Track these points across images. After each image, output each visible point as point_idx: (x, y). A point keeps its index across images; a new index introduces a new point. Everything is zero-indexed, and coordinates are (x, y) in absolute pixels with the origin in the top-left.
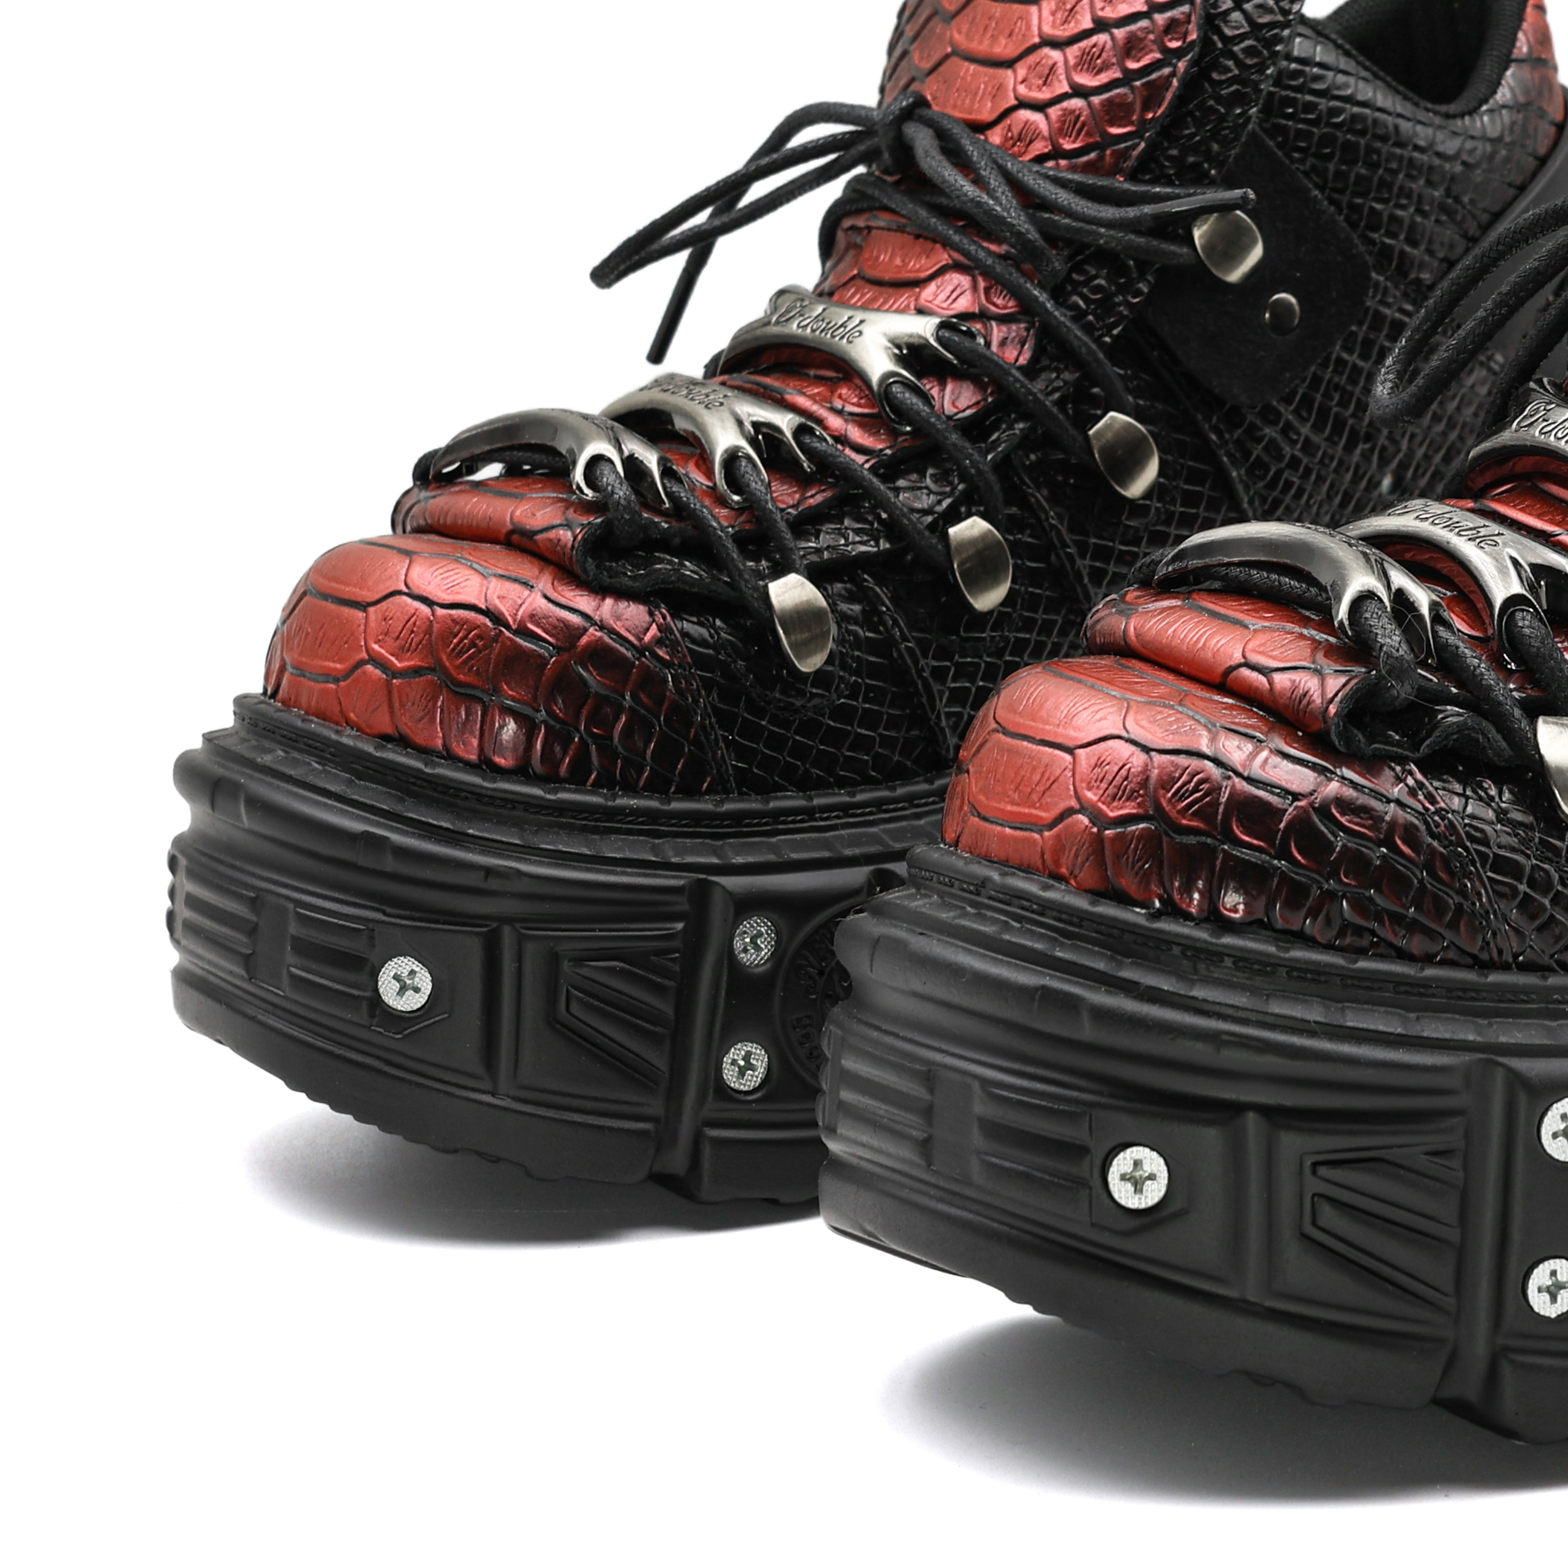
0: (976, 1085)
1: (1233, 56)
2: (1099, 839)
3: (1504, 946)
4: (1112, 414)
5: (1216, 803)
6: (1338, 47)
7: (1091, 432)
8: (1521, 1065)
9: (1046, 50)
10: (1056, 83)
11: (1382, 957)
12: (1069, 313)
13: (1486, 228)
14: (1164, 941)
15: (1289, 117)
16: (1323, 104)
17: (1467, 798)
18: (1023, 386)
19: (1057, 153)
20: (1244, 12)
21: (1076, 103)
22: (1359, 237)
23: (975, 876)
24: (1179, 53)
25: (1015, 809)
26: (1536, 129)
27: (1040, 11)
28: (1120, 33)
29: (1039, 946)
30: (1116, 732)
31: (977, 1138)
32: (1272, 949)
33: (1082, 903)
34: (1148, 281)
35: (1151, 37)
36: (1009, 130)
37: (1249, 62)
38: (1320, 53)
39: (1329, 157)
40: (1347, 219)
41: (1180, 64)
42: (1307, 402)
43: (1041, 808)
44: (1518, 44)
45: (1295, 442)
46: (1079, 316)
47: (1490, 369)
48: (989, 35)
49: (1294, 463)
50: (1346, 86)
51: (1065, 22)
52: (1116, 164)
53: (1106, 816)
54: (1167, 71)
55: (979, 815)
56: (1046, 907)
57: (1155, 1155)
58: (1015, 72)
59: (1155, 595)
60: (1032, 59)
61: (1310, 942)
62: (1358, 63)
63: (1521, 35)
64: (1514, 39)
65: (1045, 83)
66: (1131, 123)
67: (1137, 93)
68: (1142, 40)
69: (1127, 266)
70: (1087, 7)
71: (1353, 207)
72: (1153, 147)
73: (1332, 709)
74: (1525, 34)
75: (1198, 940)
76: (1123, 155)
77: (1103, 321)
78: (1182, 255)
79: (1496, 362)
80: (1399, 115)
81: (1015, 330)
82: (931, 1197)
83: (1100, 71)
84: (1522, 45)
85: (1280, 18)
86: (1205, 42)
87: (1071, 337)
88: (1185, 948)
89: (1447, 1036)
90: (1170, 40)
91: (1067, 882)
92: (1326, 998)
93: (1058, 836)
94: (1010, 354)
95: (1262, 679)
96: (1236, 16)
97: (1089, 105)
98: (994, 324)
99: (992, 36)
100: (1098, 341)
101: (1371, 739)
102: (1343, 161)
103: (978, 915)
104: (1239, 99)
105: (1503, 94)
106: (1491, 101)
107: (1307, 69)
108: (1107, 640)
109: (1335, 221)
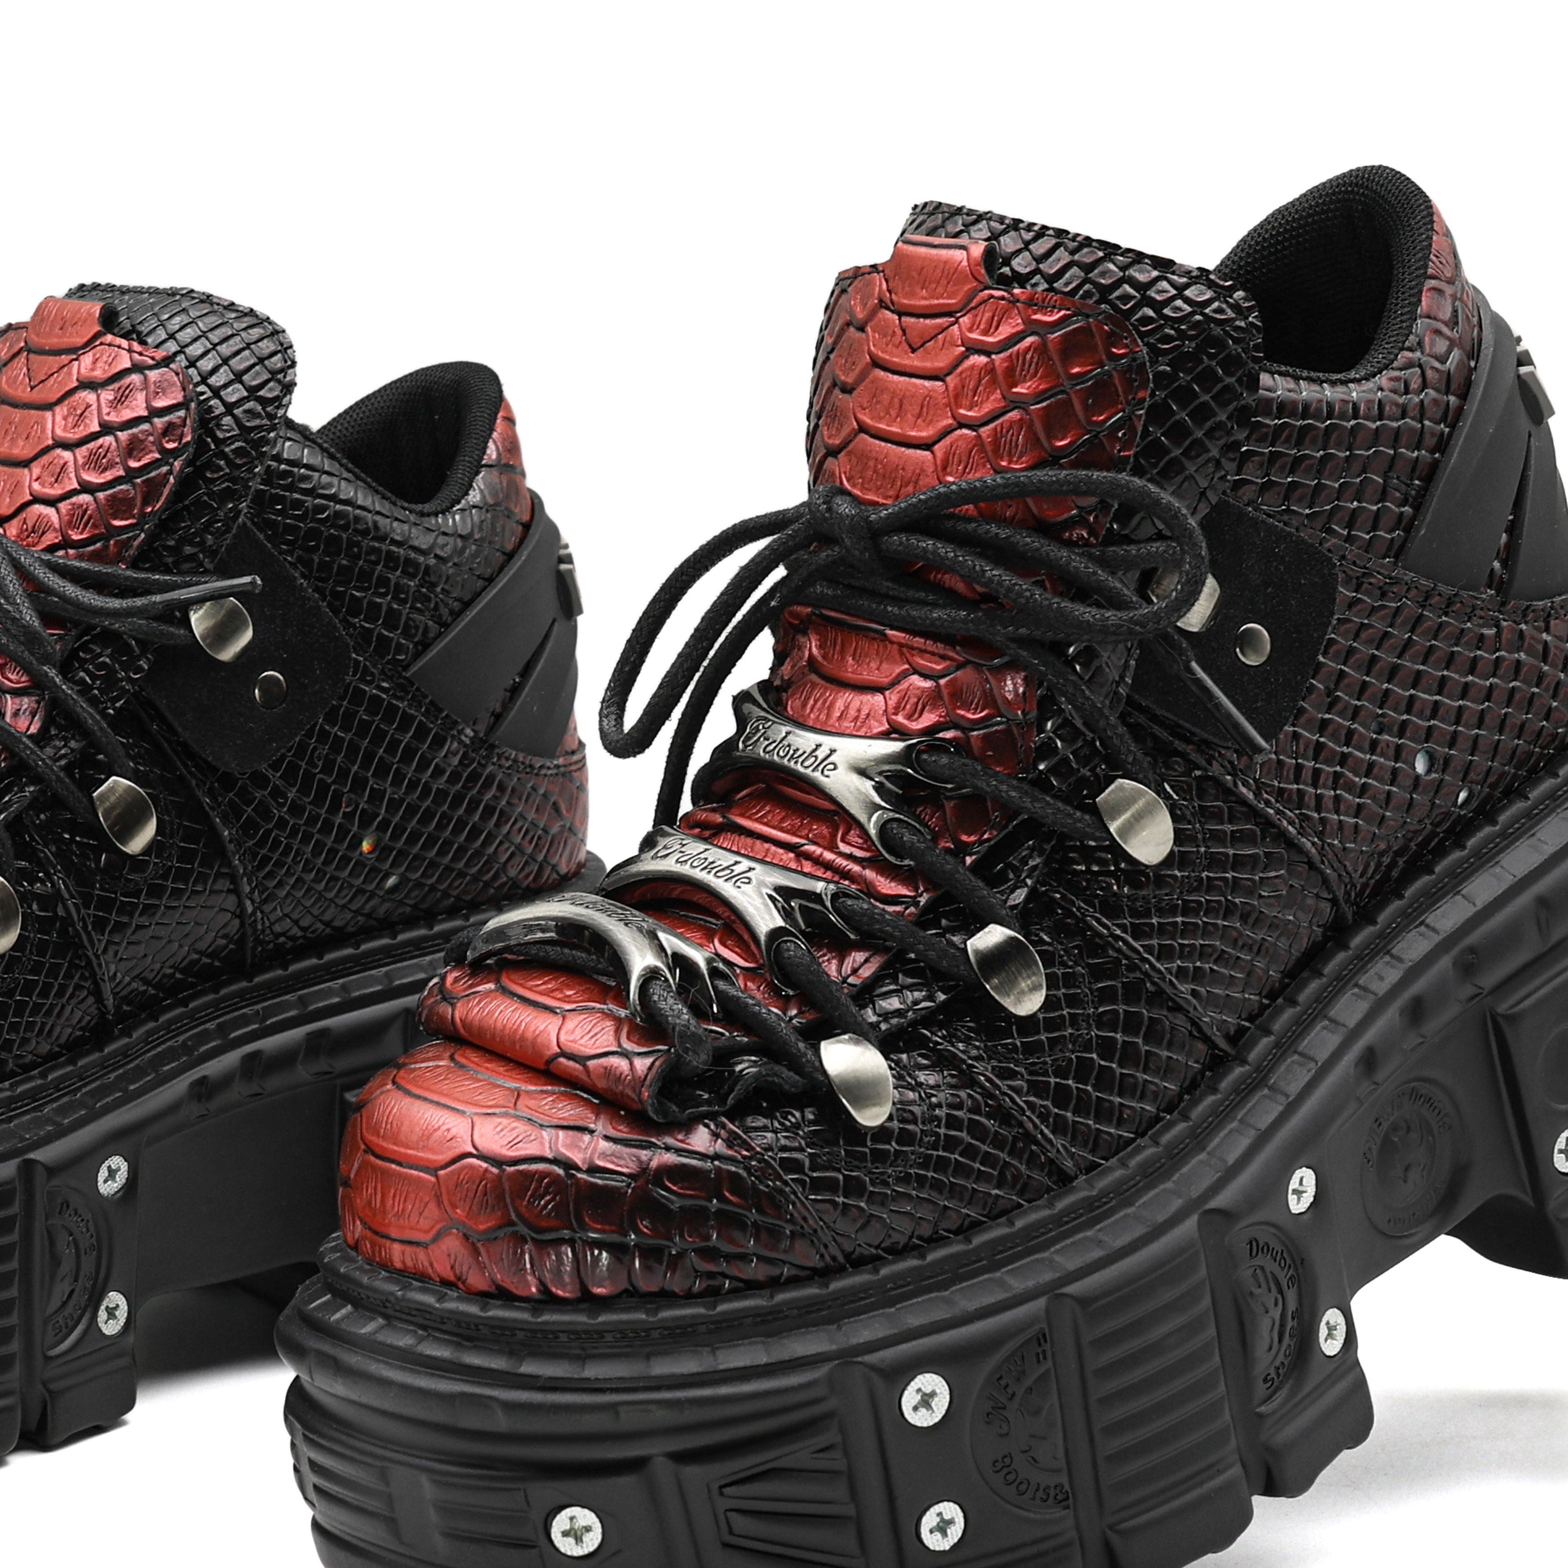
1: (223, 456)
4: (114, 778)
6: (324, 450)
7: (95, 794)
9: (59, 451)
10: (66, 480)
12: (77, 688)
13: (457, 615)
15: (279, 513)
16: (309, 501)
18: (33, 752)
19: (66, 543)
20: (234, 417)
21: (85, 498)
22: (340, 621)
24: (174, 453)
26: (503, 528)
27: (54, 416)
28: (123, 435)
34: (147, 658)
35: (151, 438)
36: (25, 522)
37: (238, 461)
38: (307, 455)
39: (314, 549)
40: (330, 605)
41: (177, 464)
42: (293, 769)
44: (488, 452)
45: (282, 805)
46: (84, 690)
47: (461, 742)
48: (9, 438)
49: (282, 824)
50: (330, 485)
51: (75, 426)
52: (119, 553)
54: (165, 469)
58: (30, 470)
60: (45, 459)
62: (341, 465)
63: (491, 445)
64: (485, 447)
65: (56, 481)
66: (133, 517)
67: (138, 490)
68: (142, 441)
69: (129, 646)
70: (95, 412)
71: (336, 595)
72: (152, 537)
74: (495, 442)
76: (125, 545)
77: (107, 695)
78: (179, 636)
79: (466, 736)
80: (378, 513)
81: (26, 702)
83: (105, 470)
84: (492, 452)
85: (265, 422)
86: (200, 444)
87: (79, 709)
90: (167, 442)
94: (22, 723)
96: (227, 420)
97: (95, 500)
98: (8, 696)
99: (12, 439)
100: (103, 713)
102: (326, 553)
104: (228, 495)
105: (474, 496)
106: (463, 501)
107: (296, 470)
109: (319, 607)
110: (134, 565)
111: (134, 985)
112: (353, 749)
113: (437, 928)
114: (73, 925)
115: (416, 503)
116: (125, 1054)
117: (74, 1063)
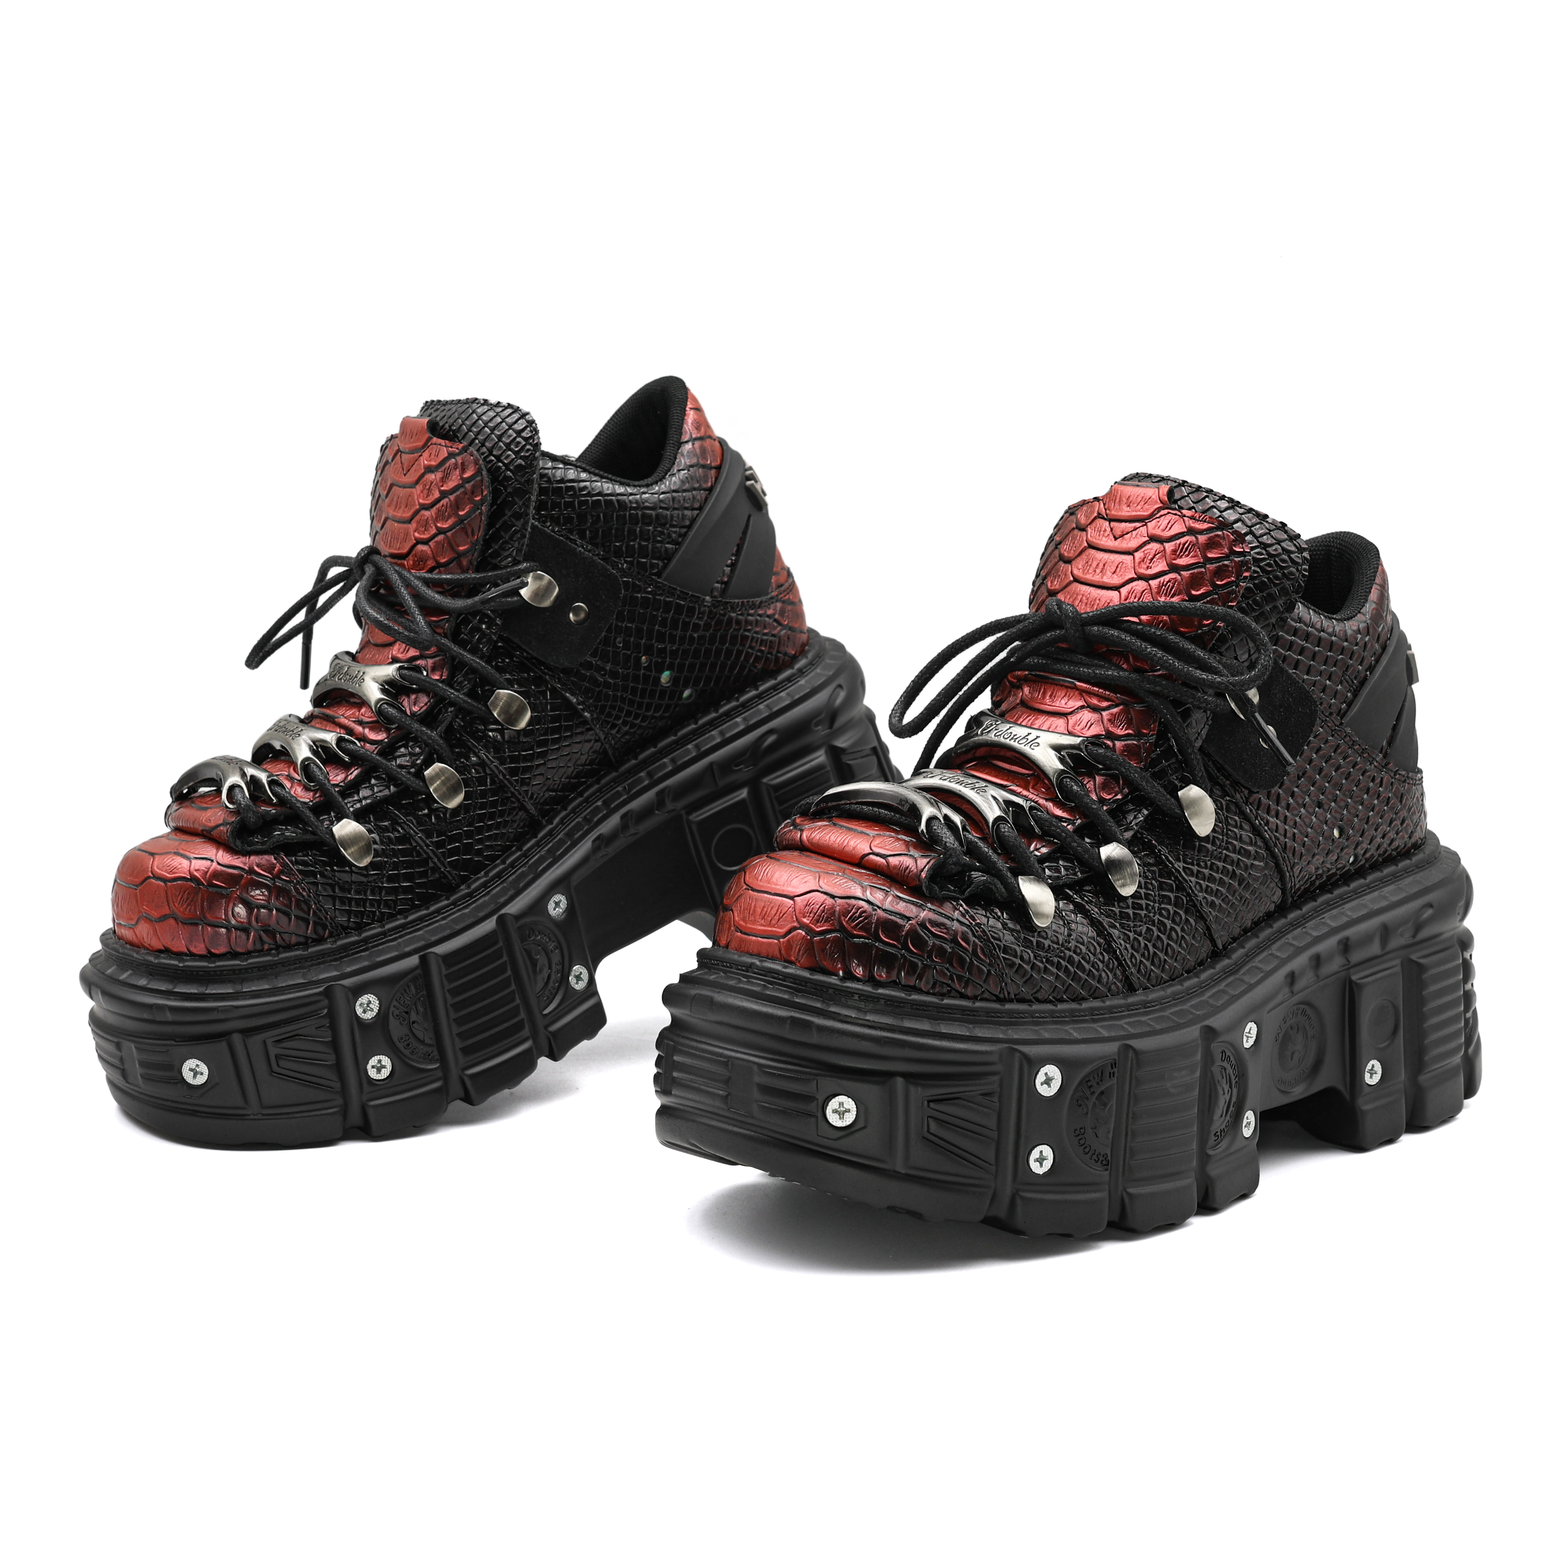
0: (755, 1068)
2: (811, 942)
3: (1011, 990)
4: (498, 692)
5: (870, 923)
7: (489, 704)
8: (1025, 1049)
9: (423, 512)
10: (430, 528)
11: (954, 997)
13: (684, 536)
14: (850, 993)
17: (988, 918)
18: (446, 691)
19: (440, 564)
21: (441, 537)
23: (747, 963)
24: (481, 503)
25: (762, 928)
27: (417, 491)
28: (452, 497)
29: (786, 997)
30: (815, 888)
31: (756, 1094)
32: (903, 995)
33: (806, 974)
34: (499, 620)
35: (467, 496)
36: (415, 556)
41: (483, 508)
42: (605, 653)
43: (779, 927)
44: (685, 433)
45: (604, 675)
47: (705, 606)
49: (607, 685)
51: (428, 496)
52: (468, 565)
53: (815, 931)
54: (478, 513)
55: (741, 932)
56: (786, 977)
57: (850, 1100)
58: (412, 525)
59: (811, 819)
61: (919, 991)
63: (685, 427)
64: (681, 431)
65: (425, 529)
66: (469, 543)
67: (467, 527)
68: (463, 499)
69: (487, 614)
70: (436, 486)
72: (481, 553)
73: (923, 875)
74: (688, 425)
75: (867, 991)
76: (469, 560)
78: (516, 602)
80: (630, 494)
82: (729, 1124)
83: (447, 519)
86: (495, 492)
87: (466, 659)
88: (860, 995)
89: (990, 1036)
90: (476, 496)
91: (795, 964)
92: (930, 1018)
93: (788, 940)
94: (438, 674)
95: (883, 861)
97: (446, 538)
98: (428, 660)
100: (482, 657)
101: (942, 889)
103: (748, 982)
105: (679, 463)
106: (674, 468)
107: (562, 485)
108: (790, 842)
109: (594, 561)
110: (477, 570)
111: (547, 795)
112: (639, 631)
113: (722, 711)
114: (497, 776)
115: (643, 479)
116: (550, 833)
117: (521, 850)
